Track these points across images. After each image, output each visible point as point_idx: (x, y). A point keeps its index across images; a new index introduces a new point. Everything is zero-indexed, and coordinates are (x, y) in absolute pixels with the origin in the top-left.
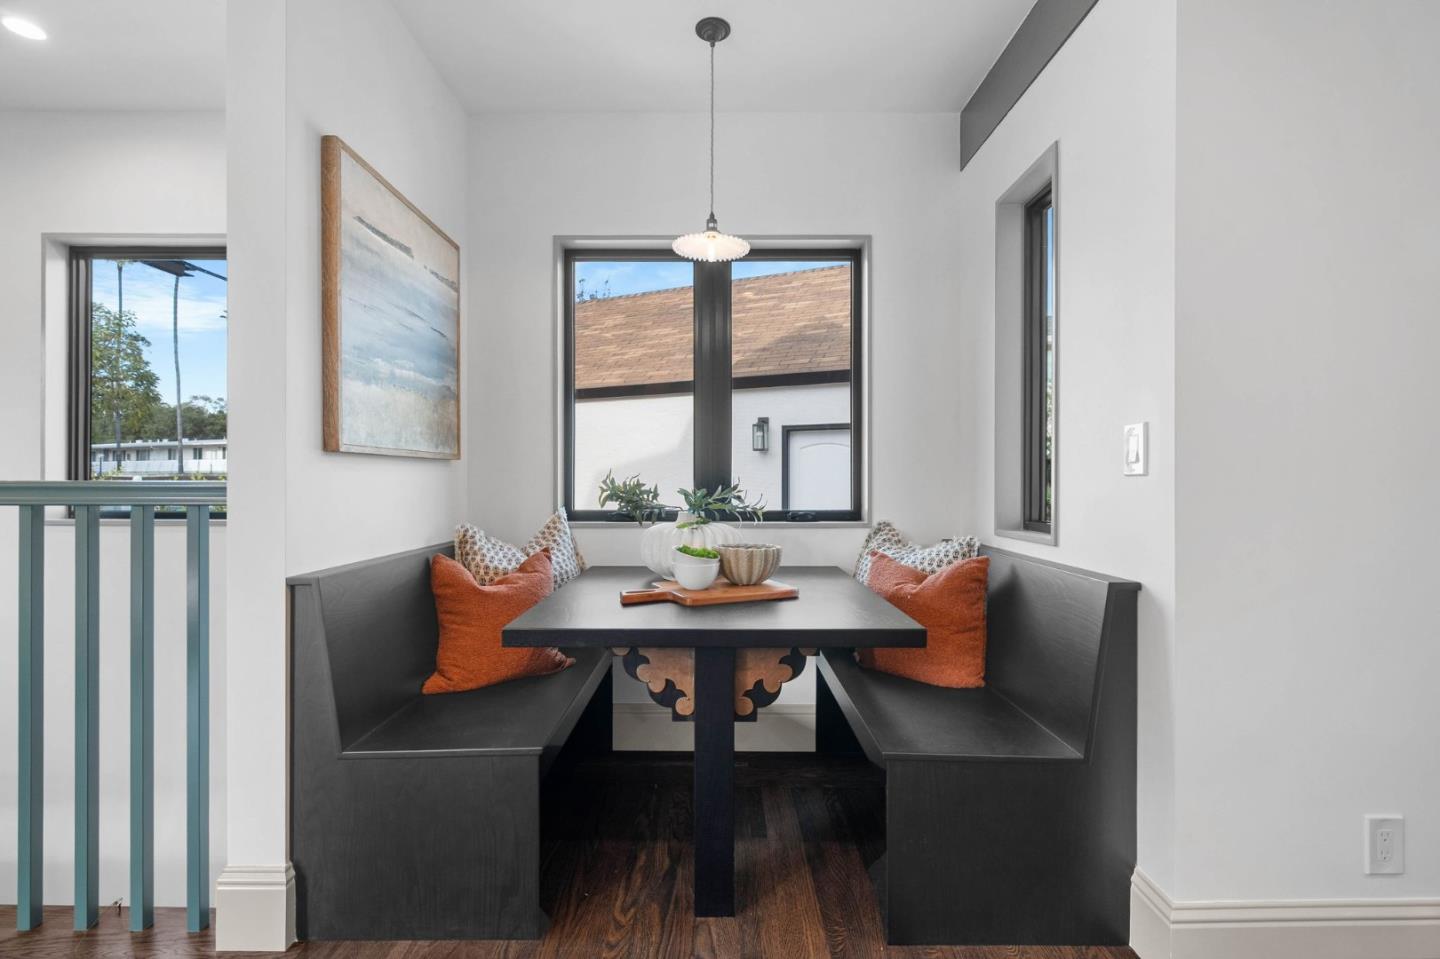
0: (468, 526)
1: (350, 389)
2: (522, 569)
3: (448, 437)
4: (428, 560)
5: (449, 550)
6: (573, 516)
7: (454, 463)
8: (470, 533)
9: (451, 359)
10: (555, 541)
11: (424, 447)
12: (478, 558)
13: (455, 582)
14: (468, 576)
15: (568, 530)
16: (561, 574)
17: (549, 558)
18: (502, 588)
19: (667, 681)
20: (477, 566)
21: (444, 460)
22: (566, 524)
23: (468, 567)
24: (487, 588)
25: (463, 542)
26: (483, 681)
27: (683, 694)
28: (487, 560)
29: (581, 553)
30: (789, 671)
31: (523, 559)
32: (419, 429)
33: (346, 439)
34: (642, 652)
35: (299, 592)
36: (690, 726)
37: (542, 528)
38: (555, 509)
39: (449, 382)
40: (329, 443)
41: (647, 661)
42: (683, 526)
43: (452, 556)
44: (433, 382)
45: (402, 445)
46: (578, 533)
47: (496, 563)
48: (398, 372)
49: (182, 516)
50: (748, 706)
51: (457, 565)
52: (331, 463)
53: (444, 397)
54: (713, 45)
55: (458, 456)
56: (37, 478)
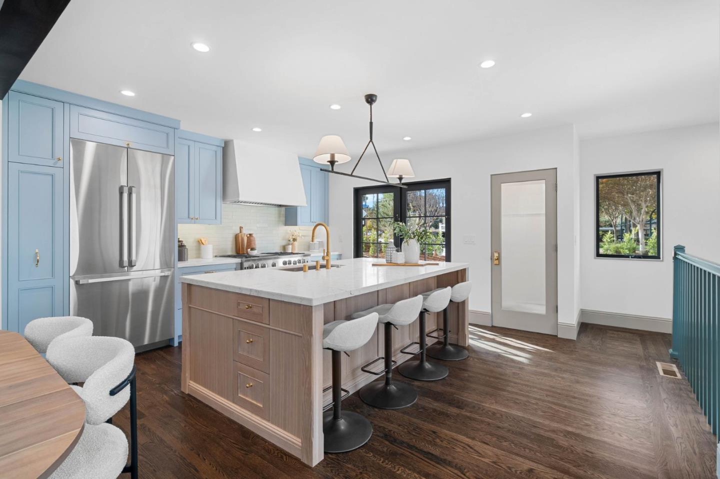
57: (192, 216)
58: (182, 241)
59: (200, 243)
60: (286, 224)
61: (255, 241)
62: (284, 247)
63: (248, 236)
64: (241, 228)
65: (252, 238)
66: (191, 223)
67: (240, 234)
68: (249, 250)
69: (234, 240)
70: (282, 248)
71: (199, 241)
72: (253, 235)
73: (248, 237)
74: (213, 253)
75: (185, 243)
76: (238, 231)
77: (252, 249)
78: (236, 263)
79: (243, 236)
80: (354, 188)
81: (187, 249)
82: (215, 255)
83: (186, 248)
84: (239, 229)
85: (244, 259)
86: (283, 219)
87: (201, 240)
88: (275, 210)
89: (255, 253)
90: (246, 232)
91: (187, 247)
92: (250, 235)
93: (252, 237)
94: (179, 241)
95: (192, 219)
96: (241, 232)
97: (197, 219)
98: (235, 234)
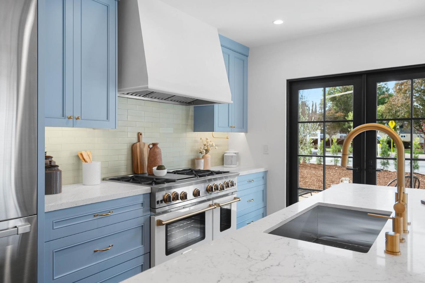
57: (68, 114)
58: (52, 157)
59: (80, 159)
60: (196, 128)
61: (161, 154)
62: (194, 162)
63: (151, 146)
64: (139, 134)
65: (157, 150)
66: (67, 125)
67: (138, 143)
68: (155, 168)
69: (130, 152)
70: (190, 163)
71: (78, 156)
72: (158, 146)
73: (150, 149)
74: (102, 174)
75: (56, 160)
76: (135, 140)
77: (160, 168)
78: (144, 194)
79: (142, 146)
80: (287, 80)
81: (60, 171)
82: (104, 176)
83: (58, 170)
84: (136, 136)
85: (154, 186)
86: (191, 122)
87: (82, 154)
88: (180, 110)
89: (163, 174)
90: (147, 140)
91: (59, 168)
92: (154, 145)
93: (157, 148)
94: (47, 158)
95: (70, 118)
96: (139, 141)
97: (78, 118)
98: (131, 144)
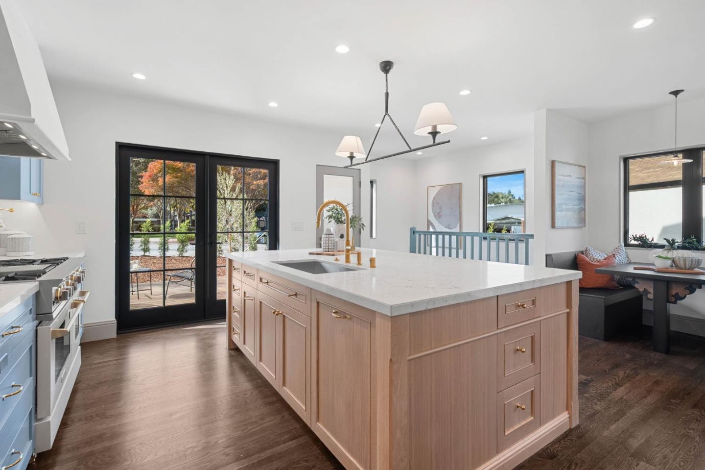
0: (588, 246)
1: (557, 214)
2: (605, 259)
3: (582, 221)
4: (576, 255)
5: (582, 253)
6: (627, 244)
7: (584, 228)
8: (588, 248)
9: (582, 199)
10: (618, 253)
11: (575, 225)
12: (591, 255)
13: (583, 260)
14: (588, 259)
15: (624, 249)
16: (620, 263)
17: (615, 257)
18: (598, 263)
19: (645, 289)
20: (590, 258)
21: (580, 228)
22: (624, 247)
23: (588, 257)
24: (592, 263)
25: (586, 251)
26: (591, 286)
27: (650, 293)
28: (594, 256)
29: (630, 257)
30: (689, 292)
31: (606, 257)
32: (573, 220)
33: (556, 225)
34: (637, 280)
35: (548, 257)
36: (652, 302)
37: (614, 249)
38: (620, 242)
39: (583, 206)
40: (553, 226)
41: (638, 283)
42: (665, 250)
43: (583, 254)
44: (577, 207)
45: (569, 225)
46: (628, 251)
47: (597, 257)
48: (568, 207)
49: (504, 240)
50: (673, 299)
51: (584, 256)
52: (554, 230)
53: (580, 210)
54: (676, 97)
55: (585, 226)
56: (478, 232)
